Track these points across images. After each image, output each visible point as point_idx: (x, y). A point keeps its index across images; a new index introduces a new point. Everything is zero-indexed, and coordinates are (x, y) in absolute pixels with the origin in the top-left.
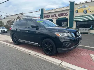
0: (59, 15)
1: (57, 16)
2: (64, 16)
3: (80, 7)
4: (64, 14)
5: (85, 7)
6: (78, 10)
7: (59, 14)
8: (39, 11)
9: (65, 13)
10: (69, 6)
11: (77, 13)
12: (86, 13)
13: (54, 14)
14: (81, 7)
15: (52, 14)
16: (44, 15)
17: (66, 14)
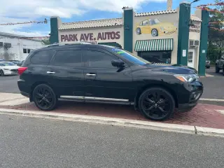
0: (100, 36)
1: (95, 39)
2: (112, 38)
3: (144, 22)
4: (111, 33)
5: (153, 23)
6: (140, 27)
7: (100, 34)
8: (46, 21)
9: (113, 33)
10: (122, 16)
11: (140, 33)
12: (157, 35)
13: (87, 33)
14: (147, 23)
15: (83, 32)
16: (60, 34)
17: (117, 36)
